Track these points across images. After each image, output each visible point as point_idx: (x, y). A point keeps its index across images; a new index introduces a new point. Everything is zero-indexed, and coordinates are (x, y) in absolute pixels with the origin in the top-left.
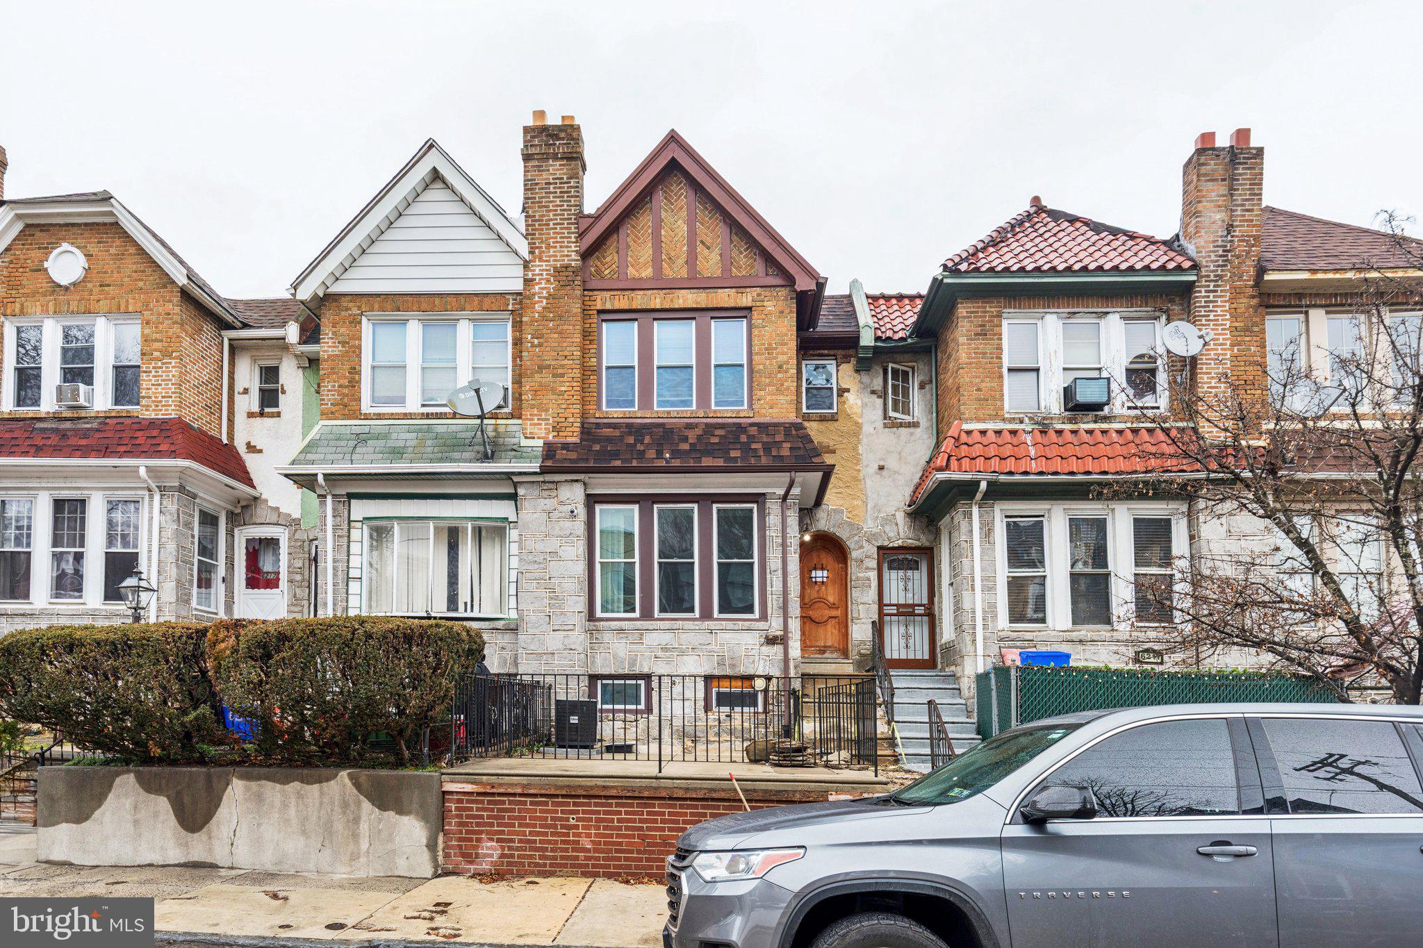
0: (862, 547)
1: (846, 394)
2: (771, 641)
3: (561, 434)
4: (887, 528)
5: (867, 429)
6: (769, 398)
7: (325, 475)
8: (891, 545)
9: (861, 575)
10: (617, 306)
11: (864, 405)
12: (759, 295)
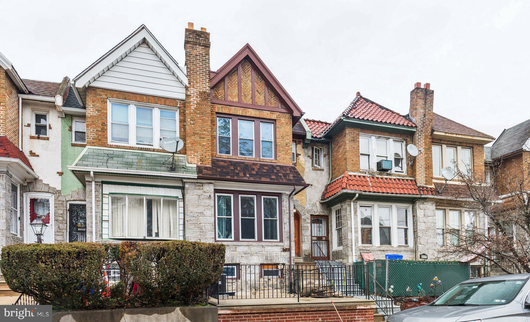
0: (305, 215)
1: (299, 156)
2: (285, 250)
3: (203, 163)
4: (314, 208)
5: (307, 170)
6: (282, 156)
7: (94, 172)
8: (315, 214)
9: (305, 225)
10: (224, 112)
11: (306, 161)
12: (279, 115)
